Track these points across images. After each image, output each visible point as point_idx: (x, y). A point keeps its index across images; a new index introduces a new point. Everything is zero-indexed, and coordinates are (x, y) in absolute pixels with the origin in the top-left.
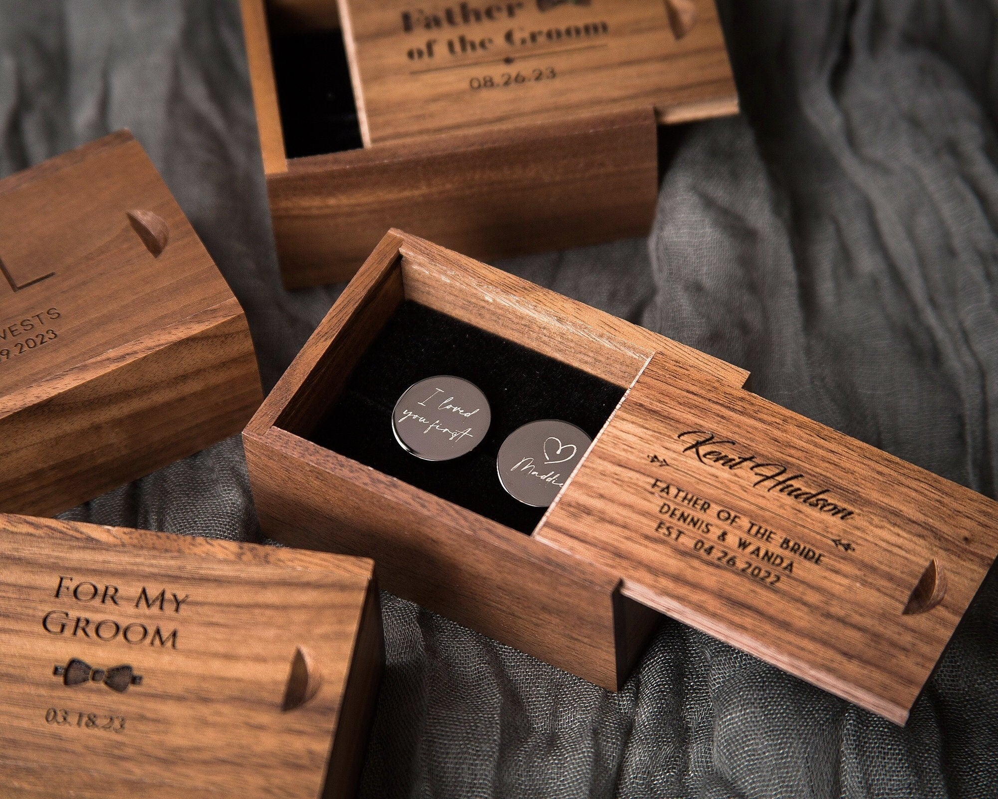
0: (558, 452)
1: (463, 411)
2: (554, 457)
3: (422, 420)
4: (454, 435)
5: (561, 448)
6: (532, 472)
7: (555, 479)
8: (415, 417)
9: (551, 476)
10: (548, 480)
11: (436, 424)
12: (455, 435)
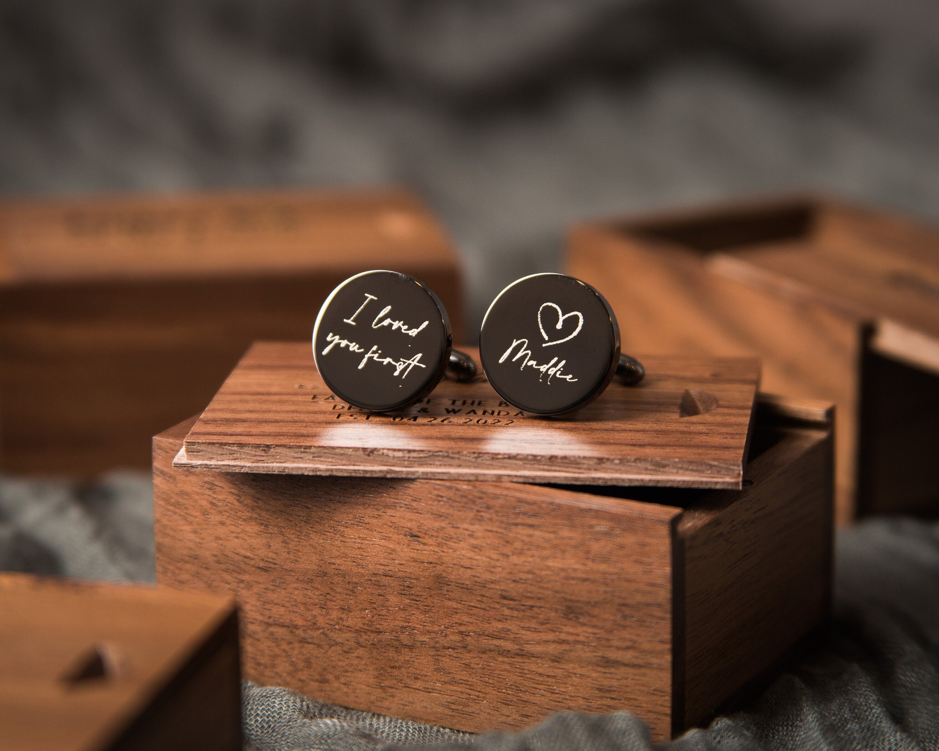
0: (559, 326)
1: (406, 327)
2: (554, 335)
3: (354, 347)
4: (400, 367)
5: (561, 318)
6: (528, 361)
7: (559, 370)
8: (344, 343)
9: (555, 365)
10: (551, 372)
11: (374, 352)
12: (402, 367)
